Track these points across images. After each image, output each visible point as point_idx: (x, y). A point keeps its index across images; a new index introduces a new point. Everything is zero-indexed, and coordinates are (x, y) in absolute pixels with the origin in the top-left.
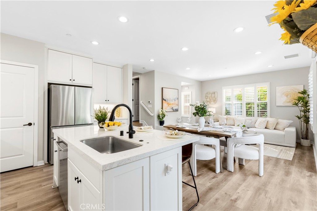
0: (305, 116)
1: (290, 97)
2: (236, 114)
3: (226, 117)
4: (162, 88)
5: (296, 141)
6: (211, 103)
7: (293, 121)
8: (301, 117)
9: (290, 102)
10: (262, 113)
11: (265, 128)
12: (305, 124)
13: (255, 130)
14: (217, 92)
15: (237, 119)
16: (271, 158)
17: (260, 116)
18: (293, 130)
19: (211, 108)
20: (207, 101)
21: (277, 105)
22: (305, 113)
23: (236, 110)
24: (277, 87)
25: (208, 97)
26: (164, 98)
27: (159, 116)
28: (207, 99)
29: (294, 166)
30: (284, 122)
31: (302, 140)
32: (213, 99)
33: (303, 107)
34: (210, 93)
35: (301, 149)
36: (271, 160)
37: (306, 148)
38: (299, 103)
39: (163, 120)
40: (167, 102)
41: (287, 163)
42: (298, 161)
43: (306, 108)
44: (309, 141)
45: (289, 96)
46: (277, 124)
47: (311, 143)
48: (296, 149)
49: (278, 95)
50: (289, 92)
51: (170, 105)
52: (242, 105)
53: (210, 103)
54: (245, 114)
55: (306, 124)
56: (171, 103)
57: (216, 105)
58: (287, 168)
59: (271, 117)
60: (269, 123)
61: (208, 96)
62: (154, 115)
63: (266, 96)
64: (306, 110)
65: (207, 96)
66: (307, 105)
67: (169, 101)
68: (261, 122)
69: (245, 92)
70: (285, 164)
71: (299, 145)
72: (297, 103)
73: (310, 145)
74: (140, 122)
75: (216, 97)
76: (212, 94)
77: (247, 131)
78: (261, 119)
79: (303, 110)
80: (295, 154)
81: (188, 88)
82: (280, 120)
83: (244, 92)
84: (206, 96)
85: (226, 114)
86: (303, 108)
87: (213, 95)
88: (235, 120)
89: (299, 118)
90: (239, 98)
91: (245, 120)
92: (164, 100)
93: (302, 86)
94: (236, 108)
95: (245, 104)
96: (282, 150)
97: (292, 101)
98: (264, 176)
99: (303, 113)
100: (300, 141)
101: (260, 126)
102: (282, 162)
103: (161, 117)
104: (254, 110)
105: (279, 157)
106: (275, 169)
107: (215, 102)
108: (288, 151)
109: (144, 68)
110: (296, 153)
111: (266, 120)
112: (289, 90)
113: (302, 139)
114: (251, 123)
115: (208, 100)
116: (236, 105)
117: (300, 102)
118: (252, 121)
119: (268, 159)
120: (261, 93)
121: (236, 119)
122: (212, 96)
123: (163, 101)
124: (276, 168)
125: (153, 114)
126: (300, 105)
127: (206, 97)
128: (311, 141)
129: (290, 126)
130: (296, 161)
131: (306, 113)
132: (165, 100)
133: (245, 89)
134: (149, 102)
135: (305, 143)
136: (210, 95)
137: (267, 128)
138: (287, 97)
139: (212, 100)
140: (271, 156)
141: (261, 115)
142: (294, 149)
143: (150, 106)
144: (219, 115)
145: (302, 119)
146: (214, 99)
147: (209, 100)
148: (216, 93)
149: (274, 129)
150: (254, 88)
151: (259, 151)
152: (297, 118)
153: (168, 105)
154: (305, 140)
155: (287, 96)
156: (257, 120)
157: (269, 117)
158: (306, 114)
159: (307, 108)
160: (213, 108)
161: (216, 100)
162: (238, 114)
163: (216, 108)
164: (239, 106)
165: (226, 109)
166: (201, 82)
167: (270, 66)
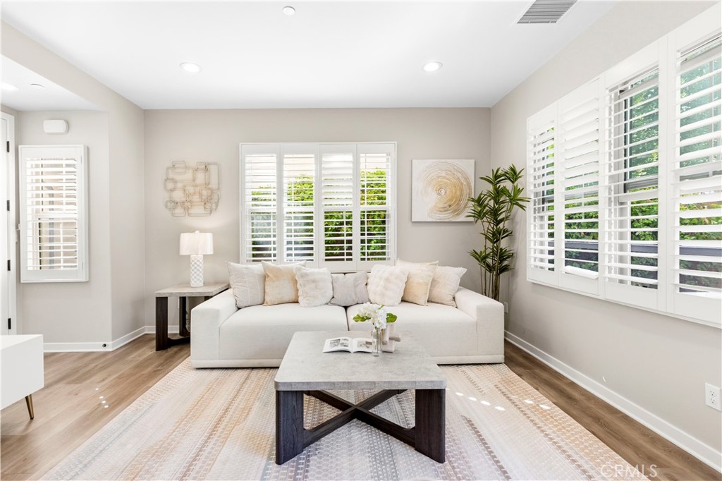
1: (446, 192)
3: (258, 267)
6: (193, 211)
7: (466, 270)
8: (487, 257)
9: (444, 209)
11: (403, 301)
14: (215, 164)
15: (306, 274)
20: (171, 201)
21: (413, 220)
23: (290, 239)
24: (414, 162)
25: (179, 185)
28: (172, 190)
32: (201, 195)
34: (186, 168)
43: (497, 226)
45: (443, 192)
46: (434, 282)
49: (418, 185)
50: (444, 177)
52: (311, 218)
53: (186, 209)
54: (323, 251)
57: (217, 220)
59: (401, 259)
60: (414, 280)
61: (178, 177)
63: (383, 195)
65: (175, 182)
68: (388, 281)
75: (214, 185)
76: (196, 170)
78: (385, 268)
83: (321, 169)
84: (167, 179)
85: (256, 256)
87: (200, 176)
88: (300, 281)
89: (480, 260)
93: (473, 163)
94: (290, 231)
95: (323, 215)
97: (450, 206)
104: (349, 235)
107: (208, 205)
111: (403, 273)
112: (443, 174)
114: (355, 286)
115: (178, 196)
118: (356, 280)
121: (302, 276)
122: (193, 180)
127: (170, 185)
136: (189, 175)
137: (408, 299)
138: (438, 194)
139: (196, 198)
141: (369, 254)
142: (510, 371)
146: (205, 193)
147: (183, 199)
148: (213, 169)
149: (429, 301)
150: (350, 159)
155: (438, 191)
156: (368, 273)
160: (202, 231)
161: (215, 197)
162: (296, 255)
163: (216, 234)
164: (300, 225)
165: (253, 237)
166: (145, 110)
167: (432, 67)
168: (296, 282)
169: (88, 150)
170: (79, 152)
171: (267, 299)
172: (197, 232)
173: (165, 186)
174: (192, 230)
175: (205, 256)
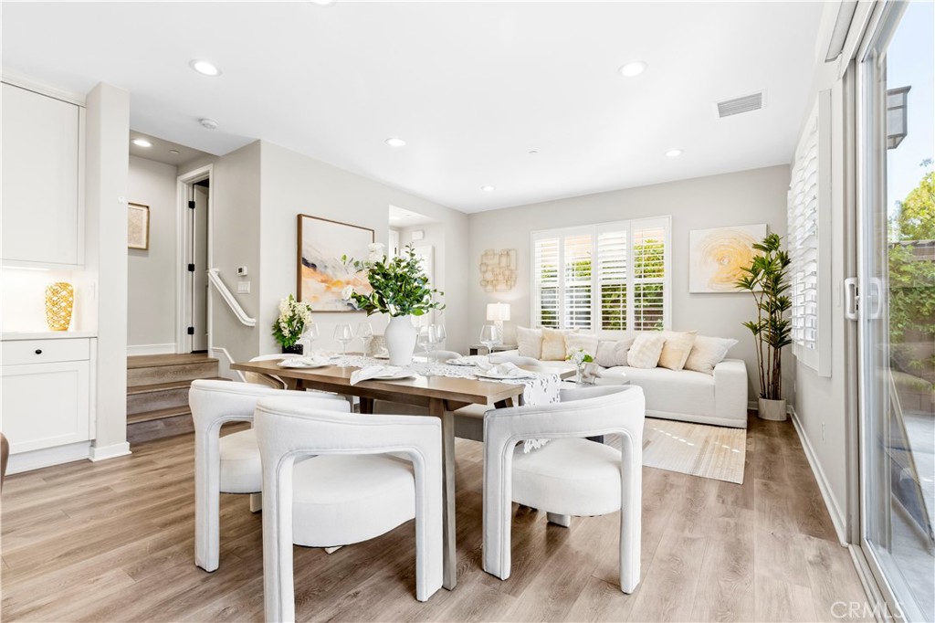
0: (773, 323)
1: (729, 262)
2: (572, 324)
3: (539, 331)
4: (299, 217)
5: (749, 405)
6: (499, 287)
7: (737, 341)
8: (761, 327)
9: (728, 280)
10: (651, 318)
11: (658, 366)
12: (772, 348)
13: (624, 375)
14: (515, 249)
15: (572, 338)
16: (672, 479)
17: (642, 327)
18: (738, 369)
19: (496, 303)
20: (484, 280)
21: (693, 290)
22: (772, 313)
23: (572, 310)
24: (691, 232)
25: (490, 268)
26: (305, 254)
27: (277, 329)
28: (485, 272)
29: (755, 513)
30: (714, 345)
31: (763, 402)
32: (504, 275)
33: (766, 292)
34: (494, 254)
35: (763, 431)
36: (672, 486)
37: (776, 429)
38: (755, 280)
39: (297, 342)
40: (322, 274)
41: (730, 499)
42: (765, 485)
43: (775, 296)
44: (782, 403)
45: (726, 261)
46: (693, 350)
47: (787, 409)
48: (750, 434)
49: (695, 256)
50: (727, 246)
51: (334, 284)
52: (589, 291)
53: (494, 286)
54: (600, 321)
55: (776, 348)
56: (342, 277)
57: (514, 295)
58: (732, 521)
59: (674, 329)
60: (669, 347)
61: (490, 262)
62: (258, 323)
63: (661, 267)
64: (775, 302)
65: (487, 265)
66: (779, 286)
67: (329, 271)
68: (644, 346)
69: (599, 250)
70: (723, 502)
71: (755, 420)
72: (749, 279)
73: (785, 419)
74: (211, 355)
75: (513, 267)
76: (501, 255)
77: (597, 376)
78: (645, 337)
79: (768, 303)
80: (748, 454)
81: (421, 233)
82: (700, 340)
83: (597, 249)
84: (481, 264)
85: (543, 323)
86: (766, 299)
87: (504, 260)
88: (568, 343)
89: (756, 330)
90: (584, 269)
91: (599, 341)
92: (307, 264)
93: (764, 227)
94: (572, 302)
95: (600, 288)
96: (707, 442)
97: (735, 274)
98: (645, 587)
99: (766, 315)
100: (758, 406)
101: (642, 361)
102: (712, 492)
103: (286, 333)
104: (625, 307)
105: (699, 474)
106: (687, 534)
107: (509, 283)
108: (727, 444)
109: (201, 120)
110: (752, 448)
111: (658, 340)
112: (726, 242)
113: (764, 397)
114: (616, 350)
115: (489, 276)
116: (572, 291)
117: (759, 277)
118: (618, 345)
119: (660, 486)
120: (647, 256)
121: (570, 339)
122: (499, 264)
123: (303, 266)
124: (691, 530)
125: (254, 320)
126: (758, 288)
127: (484, 268)
128: (787, 403)
129: (729, 357)
130: (757, 483)
131: (774, 312)
132: (314, 266)
133: (599, 239)
134: (240, 270)
135: (772, 410)
136: (496, 260)
137: (663, 365)
138: (721, 264)
139: (501, 277)
140: (673, 469)
141: (645, 324)
142: (743, 433)
143: (244, 287)
144: (519, 327)
145: (763, 332)
146: (507, 273)
147: (492, 279)
148: (513, 254)
149: (684, 368)
150: (625, 235)
151: (622, 467)
152: (750, 331)
153: (328, 287)
154: (772, 402)
155: (720, 261)
156: (633, 340)
157: (668, 330)
158: (773, 316)
159: (779, 296)
160: (503, 302)
161: (514, 276)
162: (577, 324)
163: (512, 304)
164: (581, 297)
165: (543, 307)
166: (469, 215)
167: (674, 153)
168: (564, 343)
169: (434, 249)
170: (429, 249)
171: (543, 355)
172: (499, 303)
173: (481, 269)
174: (495, 302)
175: (504, 322)
